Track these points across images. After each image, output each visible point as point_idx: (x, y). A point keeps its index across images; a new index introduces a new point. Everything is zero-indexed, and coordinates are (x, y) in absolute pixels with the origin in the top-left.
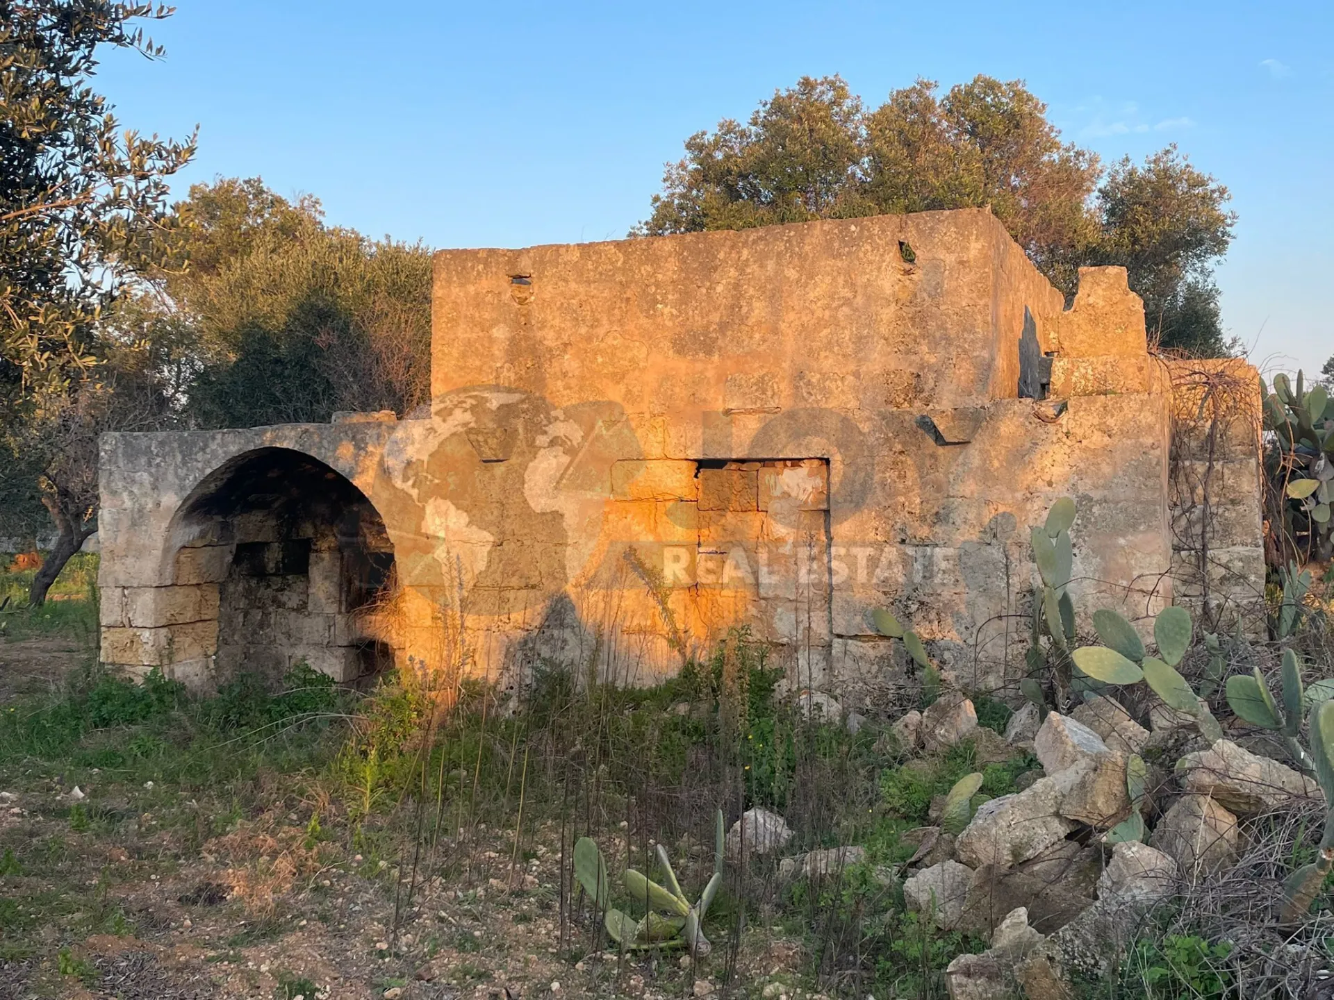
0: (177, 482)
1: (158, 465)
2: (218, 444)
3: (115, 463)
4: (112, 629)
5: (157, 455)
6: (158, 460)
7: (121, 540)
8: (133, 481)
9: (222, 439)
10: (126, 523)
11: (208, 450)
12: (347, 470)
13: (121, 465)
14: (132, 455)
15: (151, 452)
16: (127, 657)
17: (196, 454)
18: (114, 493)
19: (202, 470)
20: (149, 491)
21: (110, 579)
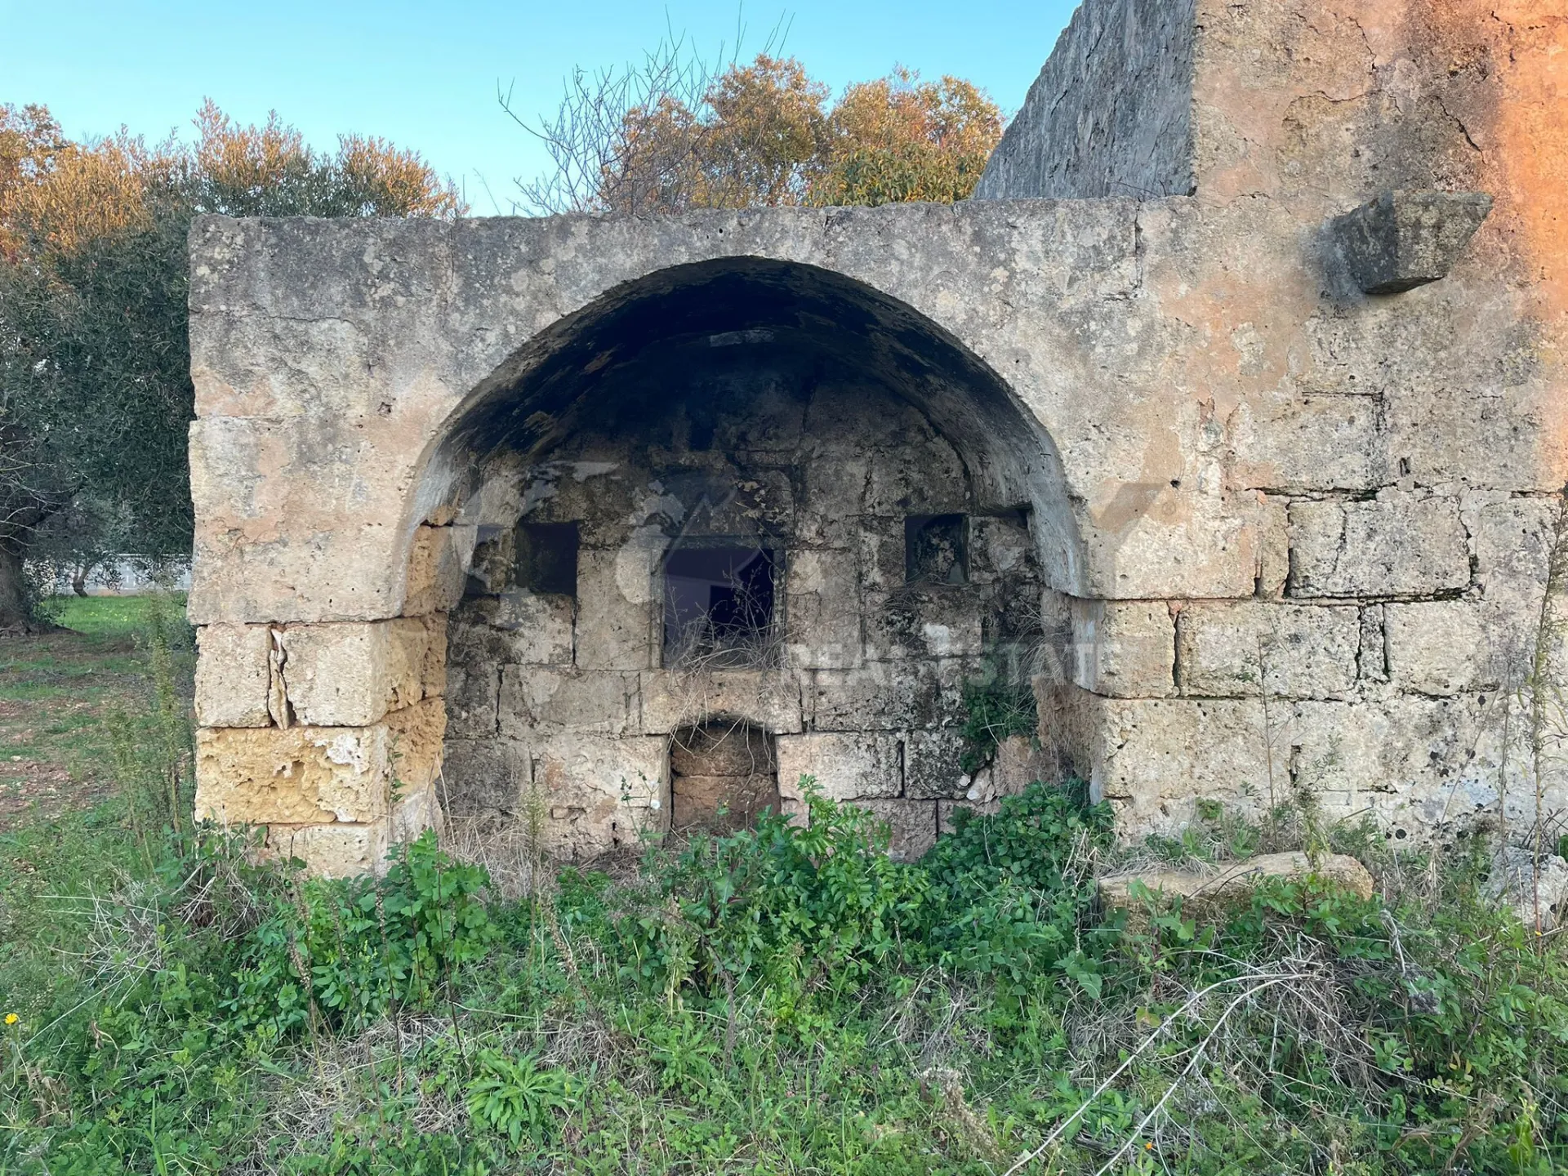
0: (446, 347)
1: (386, 303)
2: (579, 248)
3: (246, 295)
4: (231, 736)
5: (383, 276)
6: (385, 290)
7: (263, 499)
8: (306, 345)
9: (591, 235)
10: (283, 453)
11: (548, 264)
12: (961, 317)
13: (266, 299)
14: (300, 277)
15: (364, 267)
16: (286, 804)
17: (507, 274)
18: (240, 376)
19: (531, 315)
20: (356, 371)
21: (230, 606)
